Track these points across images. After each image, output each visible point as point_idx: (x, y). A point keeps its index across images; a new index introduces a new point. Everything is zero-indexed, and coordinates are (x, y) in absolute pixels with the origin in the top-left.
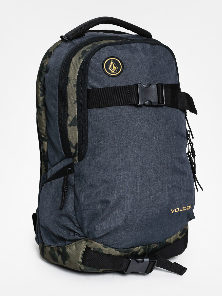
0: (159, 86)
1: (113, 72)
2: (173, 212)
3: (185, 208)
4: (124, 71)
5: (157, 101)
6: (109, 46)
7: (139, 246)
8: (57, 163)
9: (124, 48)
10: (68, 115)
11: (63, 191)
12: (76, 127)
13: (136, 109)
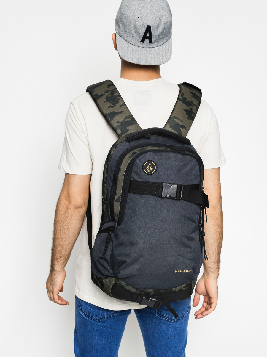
0: (179, 186)
1: (149, 171)
2: (176, 272)
3: (186, 271)
4: (157, 172)
5: (175, 196)
6: (151, 153)
7: (151, 289)
8: (107, 222)
9: (161, 155)
10: (115, 194)
11: (106, 243)
12: (119, 203)
13: (160, 199)
